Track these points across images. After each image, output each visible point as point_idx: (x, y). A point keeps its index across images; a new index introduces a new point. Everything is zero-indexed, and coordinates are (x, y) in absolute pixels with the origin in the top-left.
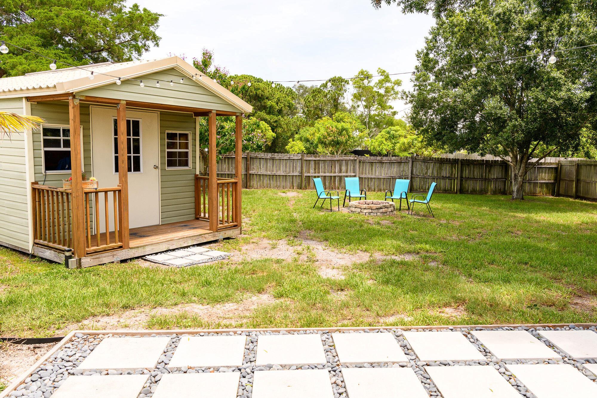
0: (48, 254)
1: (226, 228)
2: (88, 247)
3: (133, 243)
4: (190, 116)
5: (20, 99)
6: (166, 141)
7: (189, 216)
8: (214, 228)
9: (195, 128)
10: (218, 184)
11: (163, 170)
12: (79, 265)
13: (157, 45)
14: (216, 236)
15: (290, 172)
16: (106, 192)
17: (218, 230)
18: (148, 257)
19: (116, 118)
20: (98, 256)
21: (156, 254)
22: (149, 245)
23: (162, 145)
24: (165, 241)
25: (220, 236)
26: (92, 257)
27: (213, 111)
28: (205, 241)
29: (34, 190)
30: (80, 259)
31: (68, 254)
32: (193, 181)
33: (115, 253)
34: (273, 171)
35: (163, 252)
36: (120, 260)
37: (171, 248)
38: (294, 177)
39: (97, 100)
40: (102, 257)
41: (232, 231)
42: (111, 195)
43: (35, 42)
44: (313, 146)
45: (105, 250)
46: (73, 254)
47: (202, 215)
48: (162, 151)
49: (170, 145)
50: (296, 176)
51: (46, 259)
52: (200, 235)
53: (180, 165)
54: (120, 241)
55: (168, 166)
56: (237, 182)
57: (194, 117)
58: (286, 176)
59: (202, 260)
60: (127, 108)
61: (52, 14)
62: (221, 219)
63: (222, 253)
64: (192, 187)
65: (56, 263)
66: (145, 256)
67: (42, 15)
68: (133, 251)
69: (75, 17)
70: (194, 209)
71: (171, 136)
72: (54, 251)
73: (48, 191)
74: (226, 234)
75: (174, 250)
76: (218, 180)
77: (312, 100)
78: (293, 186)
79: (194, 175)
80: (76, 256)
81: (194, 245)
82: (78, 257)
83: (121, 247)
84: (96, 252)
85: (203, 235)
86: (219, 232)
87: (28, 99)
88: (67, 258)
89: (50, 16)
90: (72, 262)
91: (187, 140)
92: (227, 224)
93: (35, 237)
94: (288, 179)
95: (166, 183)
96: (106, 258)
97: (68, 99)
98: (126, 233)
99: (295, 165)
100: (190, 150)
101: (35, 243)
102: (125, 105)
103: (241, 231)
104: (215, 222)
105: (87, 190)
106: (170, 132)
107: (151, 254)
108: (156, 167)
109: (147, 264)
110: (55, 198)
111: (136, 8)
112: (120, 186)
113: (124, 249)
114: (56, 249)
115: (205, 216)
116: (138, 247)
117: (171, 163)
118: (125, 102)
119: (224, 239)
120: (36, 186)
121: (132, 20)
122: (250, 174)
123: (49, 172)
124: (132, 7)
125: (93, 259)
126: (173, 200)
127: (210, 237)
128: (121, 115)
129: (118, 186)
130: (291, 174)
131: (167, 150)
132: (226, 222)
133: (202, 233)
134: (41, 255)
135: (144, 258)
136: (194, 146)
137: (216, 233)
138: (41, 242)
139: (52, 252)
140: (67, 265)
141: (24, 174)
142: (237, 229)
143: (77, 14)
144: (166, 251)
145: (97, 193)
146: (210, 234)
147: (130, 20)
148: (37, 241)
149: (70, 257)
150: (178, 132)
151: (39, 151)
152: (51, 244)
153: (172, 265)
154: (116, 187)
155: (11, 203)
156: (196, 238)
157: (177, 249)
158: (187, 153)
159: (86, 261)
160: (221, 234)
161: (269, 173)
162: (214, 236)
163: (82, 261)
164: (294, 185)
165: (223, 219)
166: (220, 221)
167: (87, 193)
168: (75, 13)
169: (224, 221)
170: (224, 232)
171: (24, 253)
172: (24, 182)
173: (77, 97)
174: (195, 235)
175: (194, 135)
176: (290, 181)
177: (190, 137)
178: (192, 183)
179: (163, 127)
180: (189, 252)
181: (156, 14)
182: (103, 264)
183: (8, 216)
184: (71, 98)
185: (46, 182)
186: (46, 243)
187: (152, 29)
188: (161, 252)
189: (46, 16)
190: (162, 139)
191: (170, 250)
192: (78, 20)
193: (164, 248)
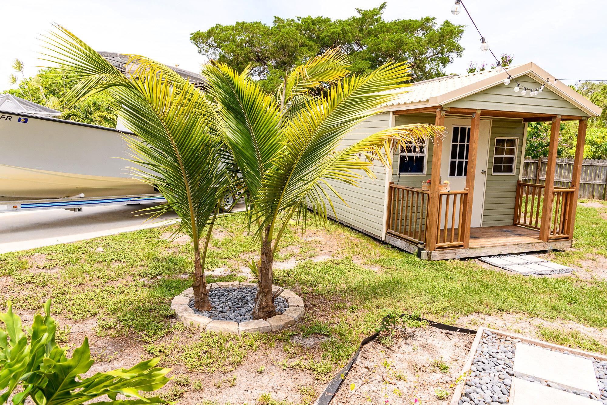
0: (399, 243)
1: (556, 239)
2: (437, 243)
3: (472, 243)
4: (519, 122)
5: (388, 113)
6: (495, 147)
7: (507, 221)
8: (545, 237)
9: (523, 134)
10: (554, 192)
11: (489, 175)
12: (430, 258)
13: (460, 56)
14: (546, 246)
15: (590, 180)
16: (455, 195)
17: (549, 240)
18: (484, 259)
19: (470, 127)
20: (444, 252)
21: (490, 256)
22: (485, 247)
23: (491, 151)
24: (498, 245)
25: (550, 246)
26: (441, 252)
27: (558, 116)
28: (535, 250)
29: (391, 188)
30: (431, 252)
31: (421, 246)
32: (515, 187)
33: (457, 250)
34: (568, 178)
35: (496, 255)
36: (460, 257)
37: (503, 253)
38: (596, 186)
39: (459, 110)
40: (447, 253)
41: (562, 243)
42: (459, 197)
43: (366, 65)
44: (601, 151)
45: (448, 247)
46: (425, 247)
47: (522, 222)
48: (491, 157)
49: (498, 151)
50: (598, 185)
51: (396, 247)
52: (531, 243)
53: (505, 171)
54: (462, 240)
55: (494, 171)
56: (573, 192)
57: (523, 123)
58: (584, 184)
59: (545, 271)
60: (481, 117)
61: (380, 40)
62: (552, 229)
63: (564, 267)
64: (513, 193)
65: (406, 251)
66: (480, 257)
67: (373, 42)
68: (471, 251)
69: (397, 40)
70: (513, 215)
71: (500, 142)
72: (405, 241)
73: (403, 190)
74: (556, 245)
75: (505, 255)
76: (555, 188)
77: (602, 98)
78: (593, 195)
79: (516, 181)
80: (428, 249)
81: (523, 253)
82: (429, 250)
83: (461, 246)
84: (441, 248)
85: (533, 244)
86: (550, 242)
87: (394, 112)
88: (420, 250)
89: (378, 42)
90: (424, 253)
91: (514, 146)
92: (557, 235)
93: (388, 227)
94: (587, 188)
95: (491, 187)
96: (450, 254)
97: (435, 112)
98: (467, 234)
99: (598, 172)
100: (515, 157)
101: (388, 233)
102: (480, 114)
103: (572, 244)
104: (546, 231)
105: (441, 192)
106: (499, 138)
107: (486, 256)
108: (483, 172)
109: (485, 266)
110: (406, 196)
111: (446, 24)
112: (467, 190)
113: (464, 248)
114: (407, 240)
115: (525, 223)
116: (475, 248)
117: (497, 169)
118: (480, 111)
119: (554, 250)
120: (393, 185)
121: (442, 36)
122: (540, 180)
123: (402, 174)
124: (443, 23)
125: (440, 253)
126: (495, 205)
127: (540, 246)
128: (476, 123)
129: (465, 189)
130: (592, 182)
131: (495, 156)
132: (557, 233)
133: (533, 242)
134: (392, 242)
135: (480, 259)
136: (520, 152)
137: (546, 243)
138: (393, 232)
139: (403, 242)
140: (419, 256)
141: (384, 175)
142: (568, 242)
143: (398, 37)
144: (499, 255)
145: (448, 195)
146: (540, 244)
147: (441, 35)
148: (390, 231)
149: (423, 249)
150: (506, 138)
151: (397, 156)
152: (402, 235)
153: (514, 271)
154: (463, 191)
155: (369, 197)
156: (526, 245)
157: (508, 254)
158: (512, 159)
159: (435, 255)
160: (551, 245)
161: (563, 180)
162: (544, 246)
163: (432, 254)
164: (595, 194)
165: (554, 229)
166: (551, 232)
167: (441, 195)
168: (397, 36)
169: (555, 231)
170: (554, 243)
171: (375, 239)
172: (383, 181)
173: (444, 109)
174: (526, 243)
175: (521, 141)
176: (589, 190)
177: (517, 144)
178: (514, 189)
179: (493, 133)
180: (522, 260)
181: (459, 27)
182: (447, 259)
183: (365, 208)
184: (438, 110)
185: (399, 182)
186: (397, 233)
187: (455, 40)
188: (494, 256)
189: (376, 42)
190: (492, 145)
191: (502, 255)
192: (399, 42)
193: (497, 251)
